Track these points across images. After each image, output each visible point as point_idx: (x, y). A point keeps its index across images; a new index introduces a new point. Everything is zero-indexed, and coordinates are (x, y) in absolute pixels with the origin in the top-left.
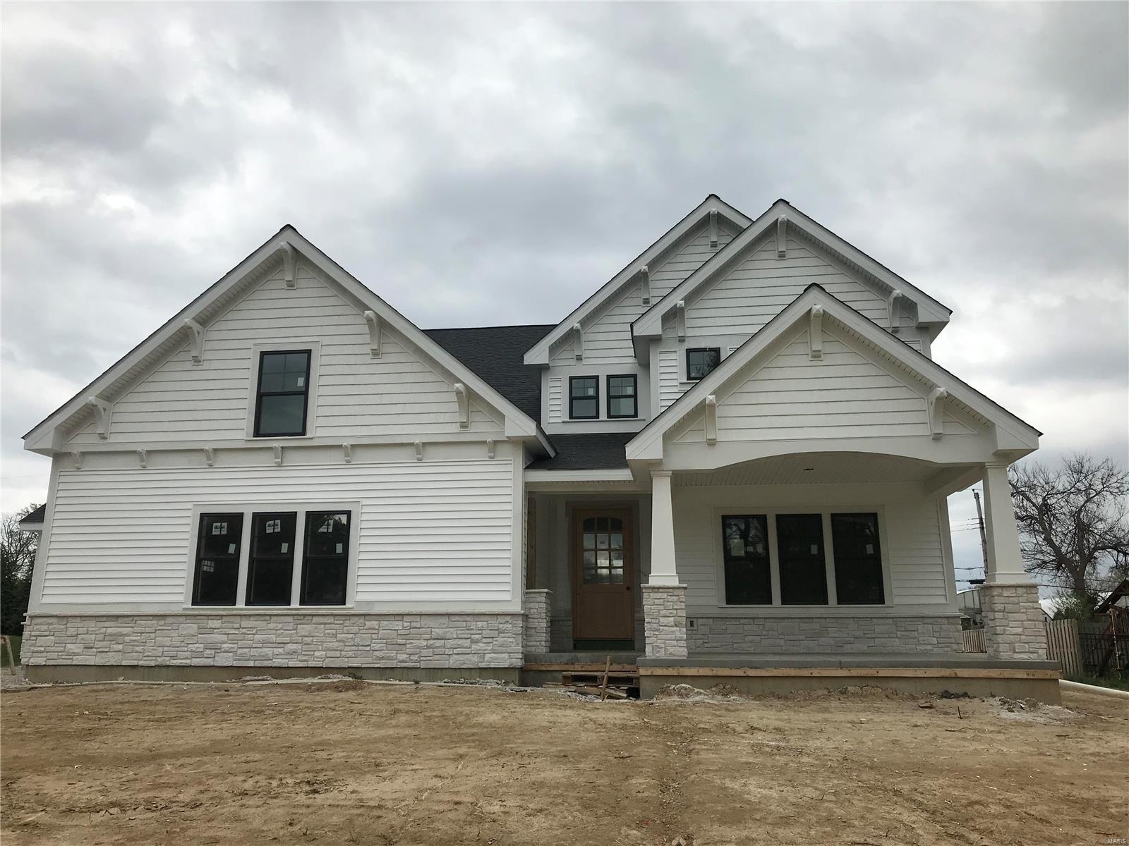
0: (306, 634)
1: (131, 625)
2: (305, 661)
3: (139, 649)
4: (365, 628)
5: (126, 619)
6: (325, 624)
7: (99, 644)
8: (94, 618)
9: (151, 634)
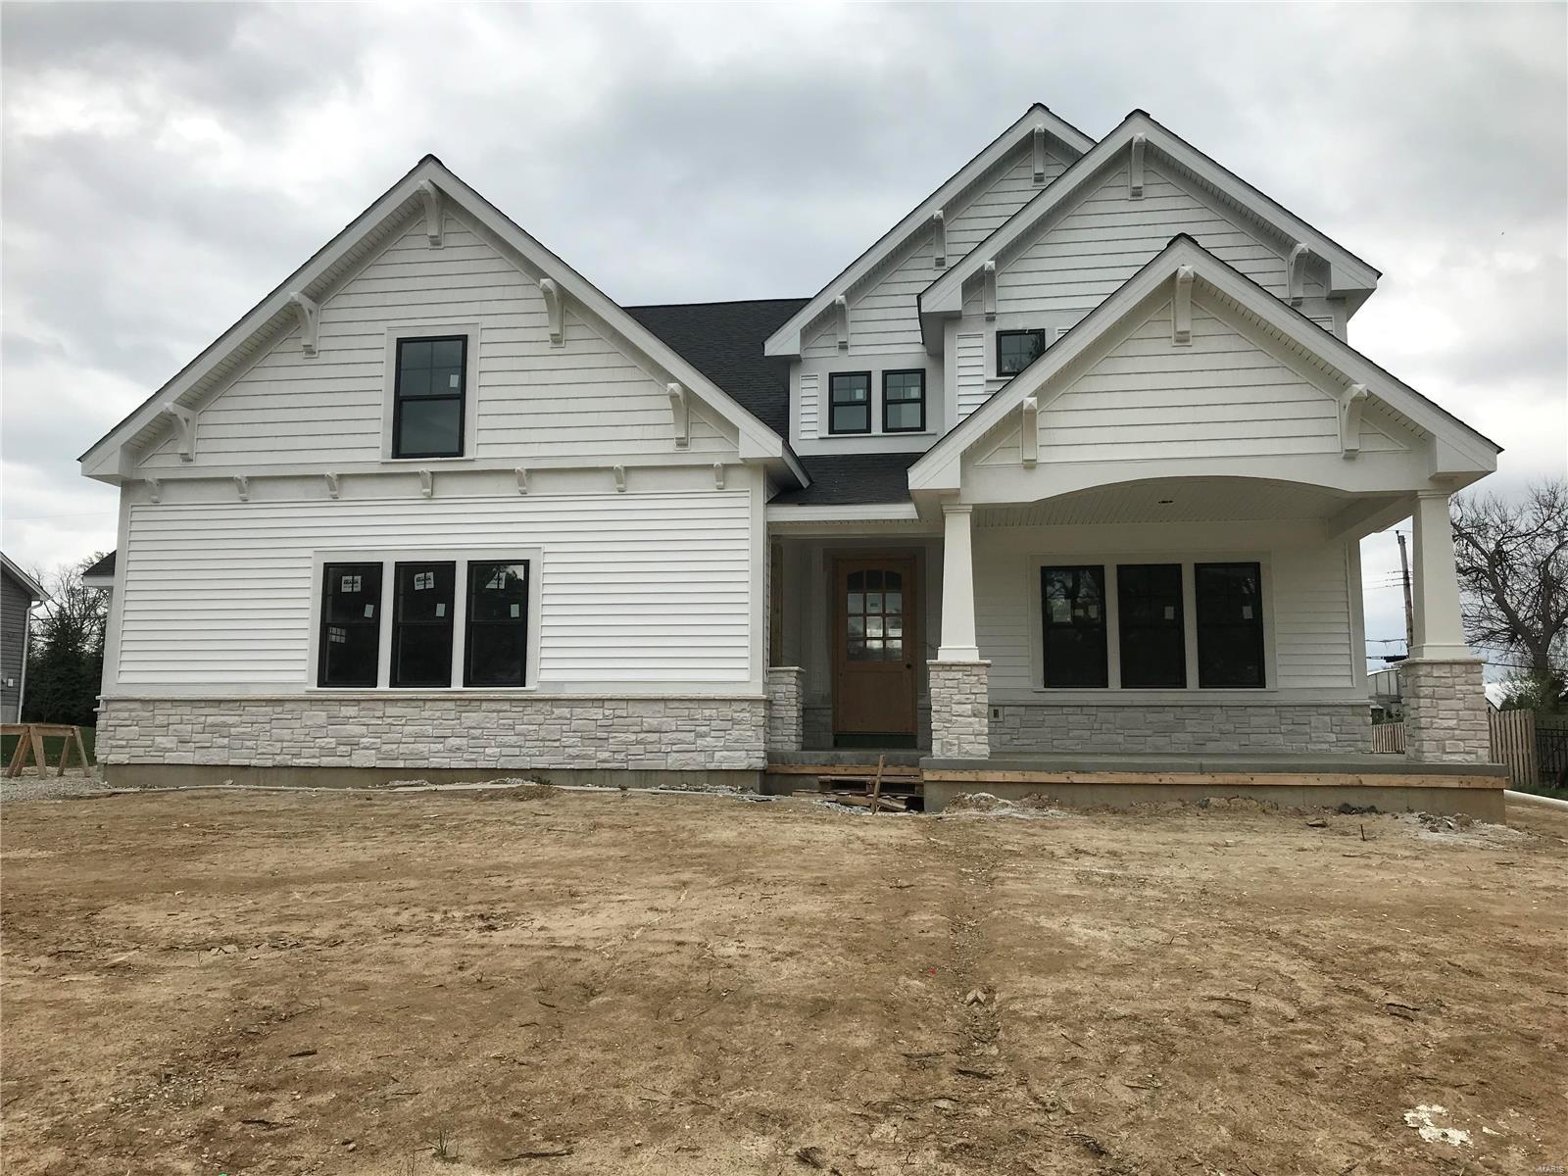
0: (474, 724)
1: (238, 712)
2: (474, 760)
3: (250, 744)
4: (554, 716)
5: (231, 705)
6: (499, 711)
7: (197, 737)
8: (189, 703)
9: (264, 725)
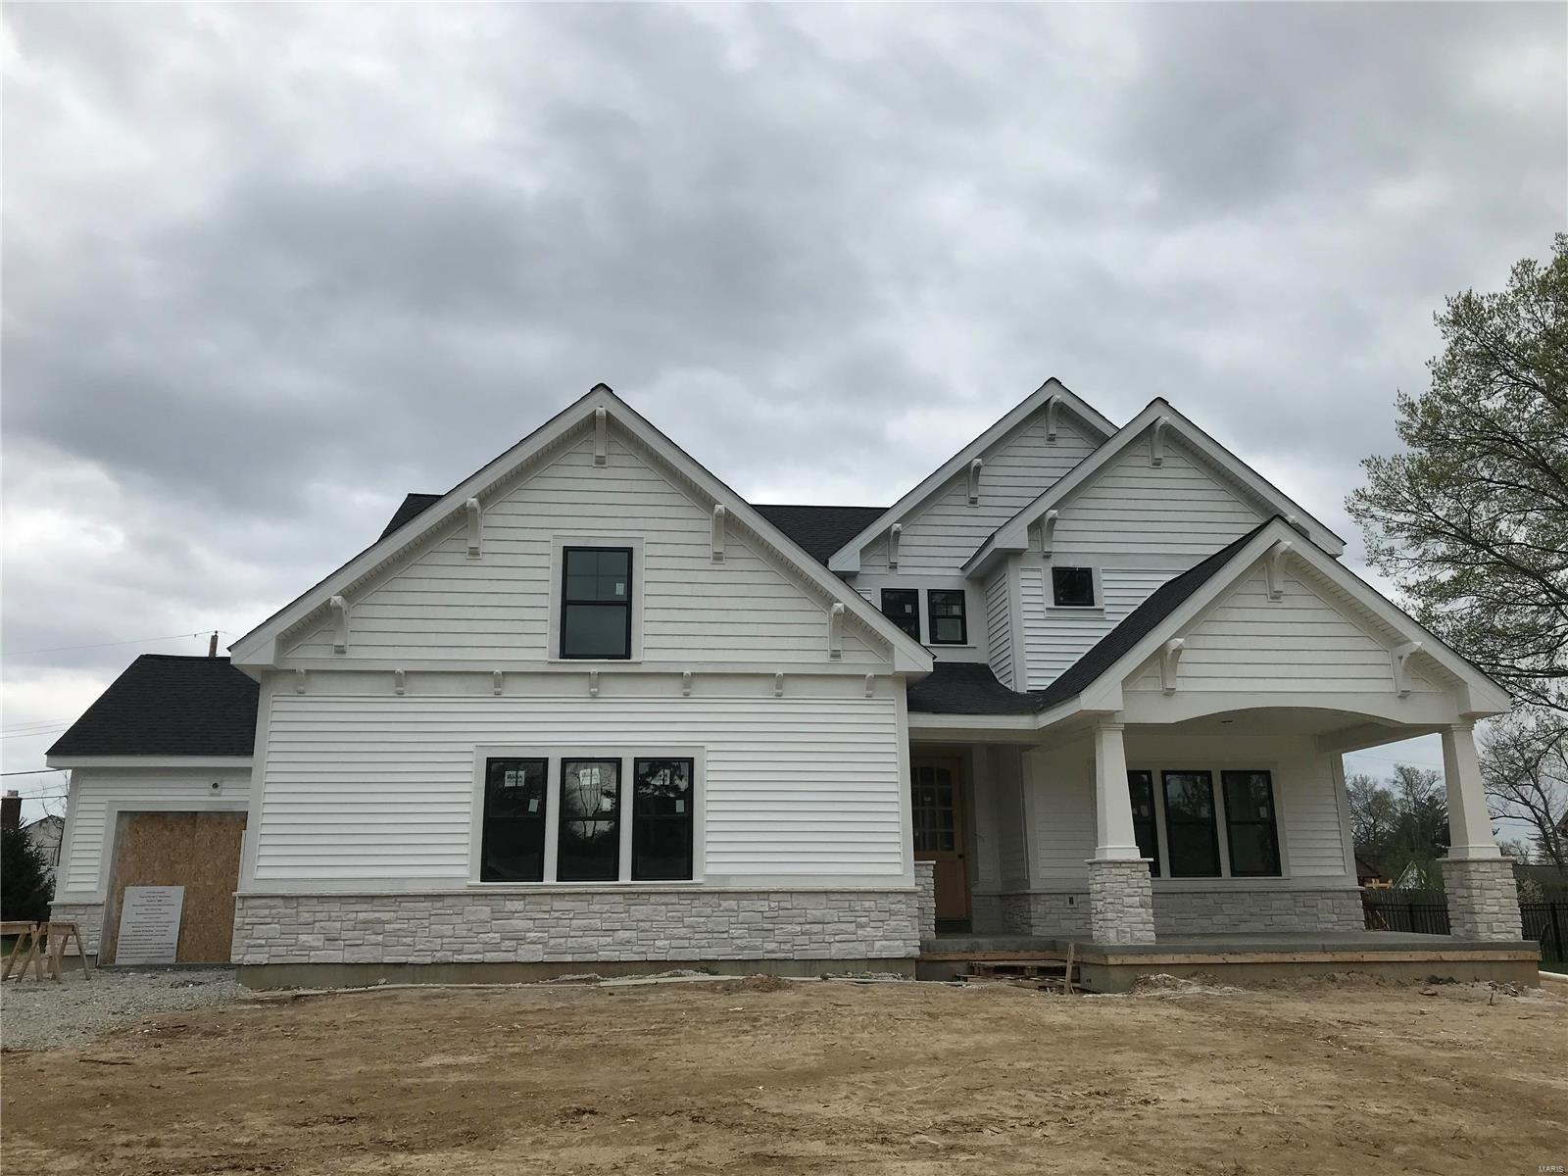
0: (642, 917)
1: (393, 908)
2: (643, 952)
3: (408, 940)
4: (721, 908)
5: (385, 901)
6: (666, 904)
7: (345, 935)
8: (337, 900)
9: (423, 921)
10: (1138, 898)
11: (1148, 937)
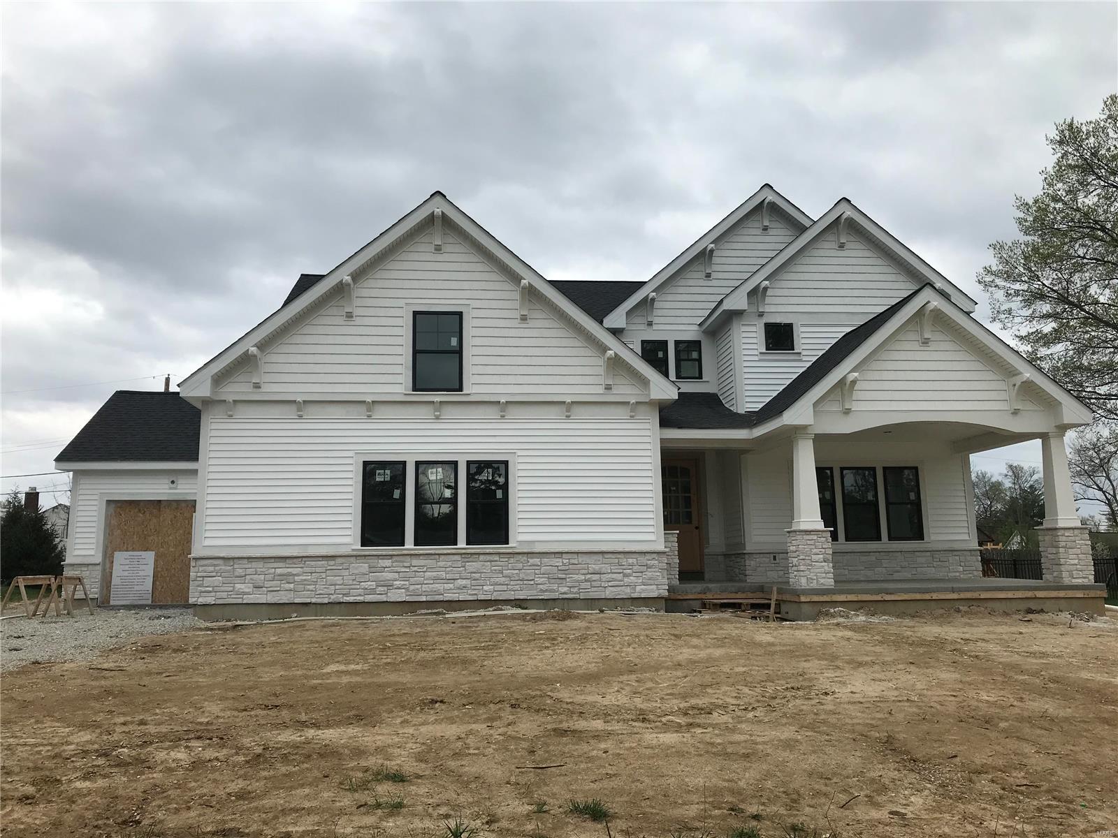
0: (474, 570)
1: (301, 565)
2: (476, 594)
3: (311, 587)
4: (529, 564)
5: (295, 560)
6: (491, 561)
7: (267, 584)
8: (261, 560)
9: (322, 574)
10: (822, 556)
11: (829, 582)
